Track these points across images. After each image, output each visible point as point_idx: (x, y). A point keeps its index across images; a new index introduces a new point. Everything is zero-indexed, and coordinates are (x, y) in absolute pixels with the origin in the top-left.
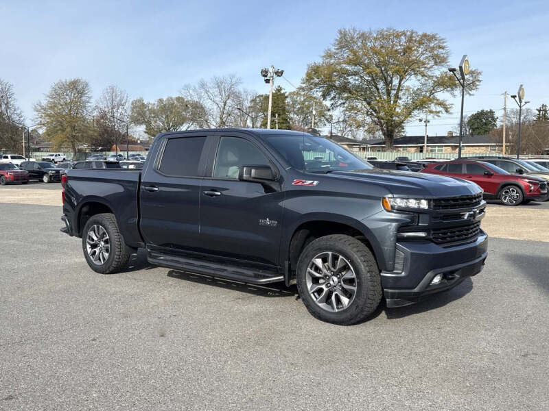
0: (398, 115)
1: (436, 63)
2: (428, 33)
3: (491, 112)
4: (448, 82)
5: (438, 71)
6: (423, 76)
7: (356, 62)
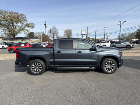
0: (16, 32)
1: (25, 21)
2: (22, 14)
3: (33, 32)
4: (28, 25)
5: (25, 23)
6: (22, 23)
7: (4, 18)
